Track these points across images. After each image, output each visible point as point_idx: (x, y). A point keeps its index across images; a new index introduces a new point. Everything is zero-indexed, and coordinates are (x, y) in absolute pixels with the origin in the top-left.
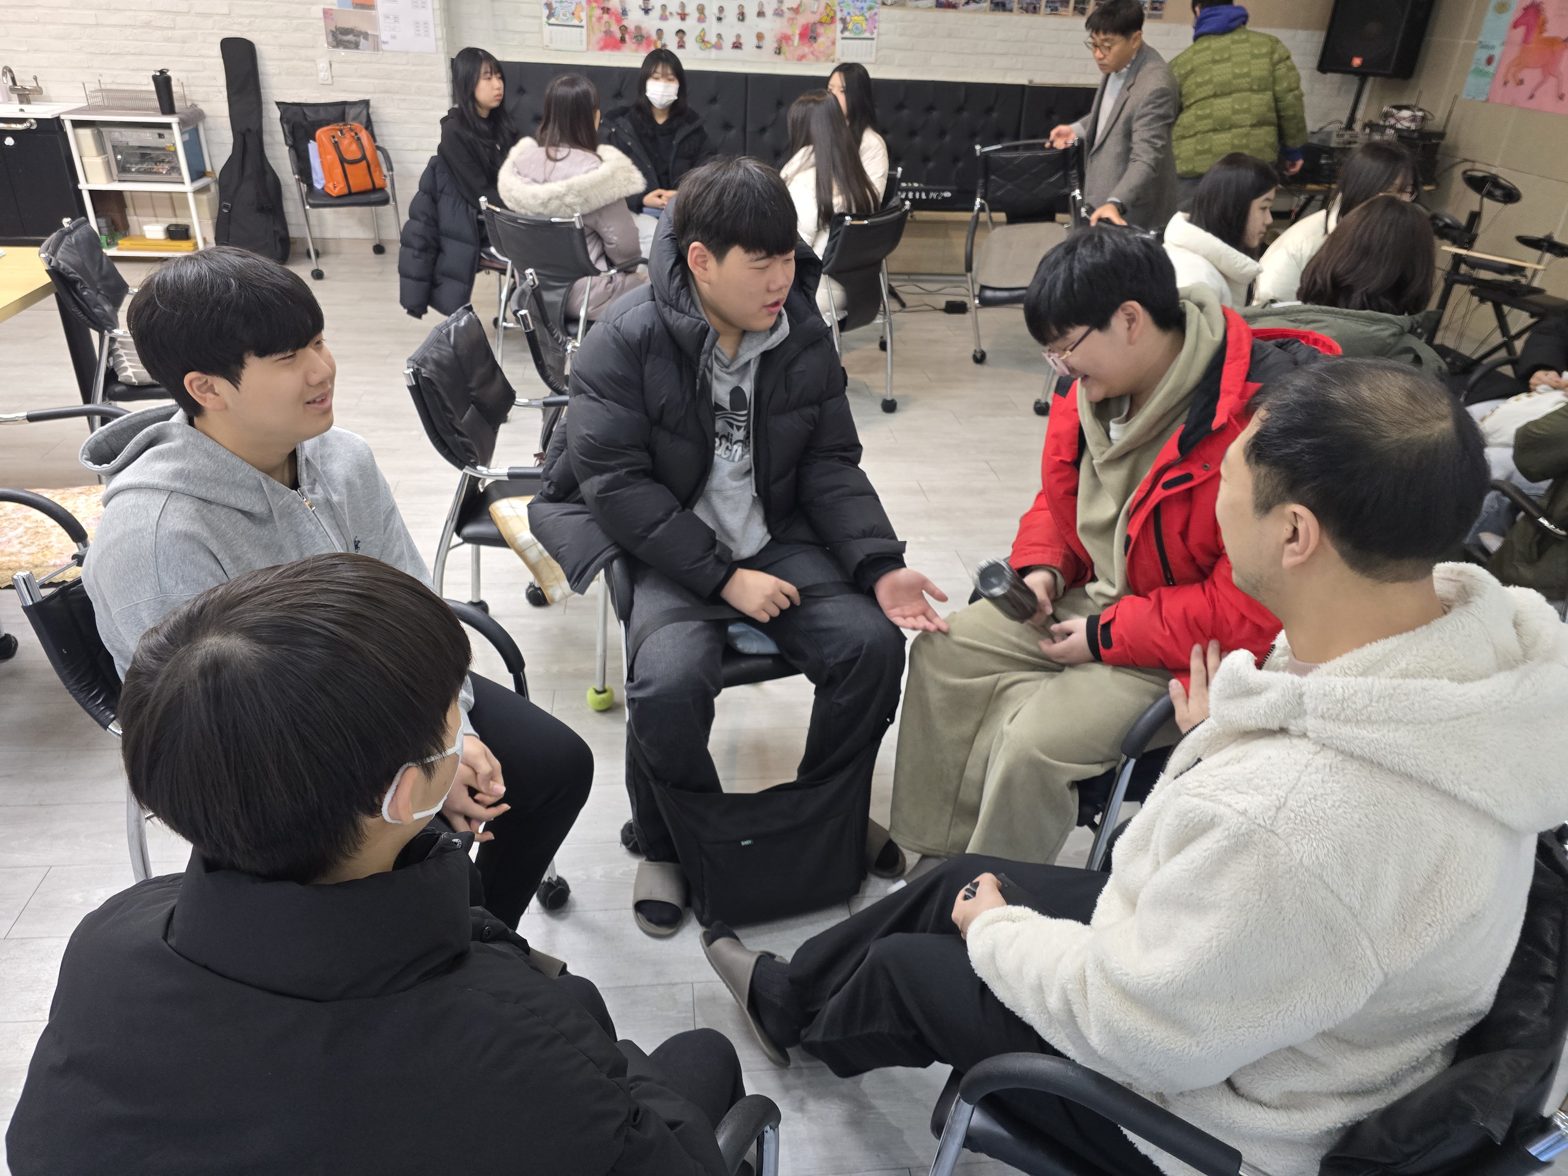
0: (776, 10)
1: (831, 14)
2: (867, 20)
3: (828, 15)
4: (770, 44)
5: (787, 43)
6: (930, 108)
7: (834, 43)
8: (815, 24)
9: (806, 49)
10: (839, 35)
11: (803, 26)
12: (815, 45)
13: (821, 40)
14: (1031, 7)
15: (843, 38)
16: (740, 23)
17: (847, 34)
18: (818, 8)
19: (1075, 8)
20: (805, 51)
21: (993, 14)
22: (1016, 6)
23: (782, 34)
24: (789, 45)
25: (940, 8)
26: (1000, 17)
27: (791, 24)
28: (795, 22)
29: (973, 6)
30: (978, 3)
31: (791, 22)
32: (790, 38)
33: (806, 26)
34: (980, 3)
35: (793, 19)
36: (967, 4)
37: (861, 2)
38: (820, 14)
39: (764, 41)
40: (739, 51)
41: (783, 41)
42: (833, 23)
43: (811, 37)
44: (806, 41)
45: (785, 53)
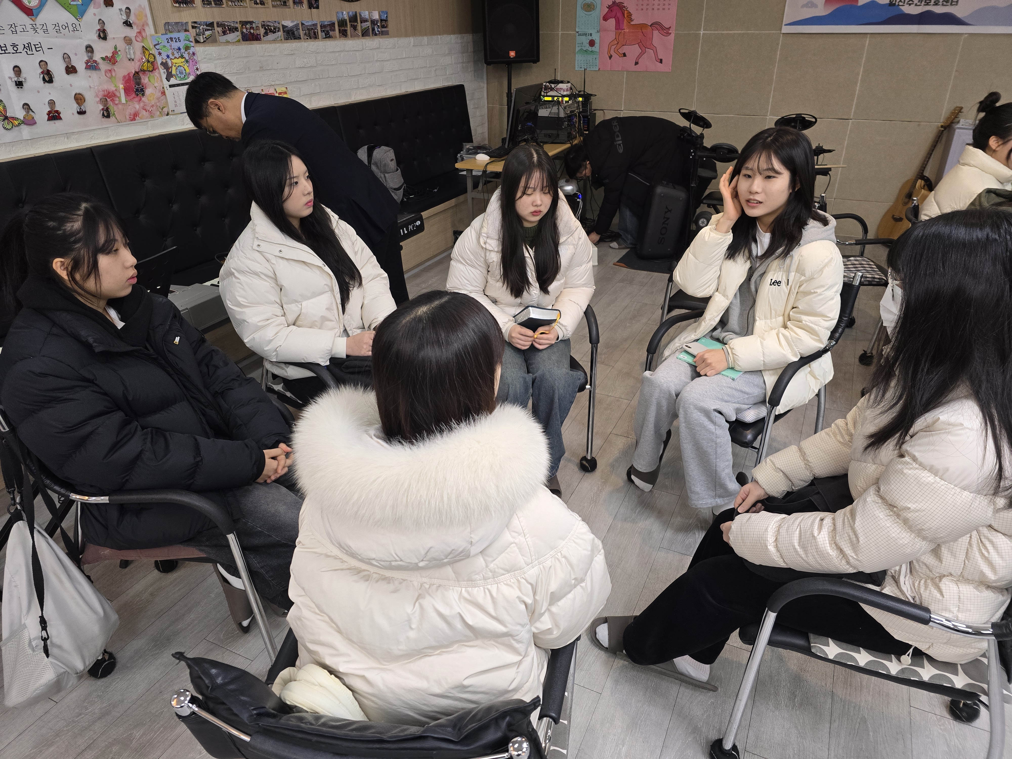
1: (151, 59)
2: (187, 61)
3: (148, 61)
4: (93, 106)
5: (113, 100)
7: (163, 93)
8: (137, 73)
9: (137, 106)
10: (166, 84)
11: (124, 77)
12: (143, 99)
13: (148, 91)
14: (312, 33)
15: (171, 86)
16: (46, 84)
17: (173, 81)
18: (134, 53)
19: (339, 30)
20: (135, 108)
21: (287, 43)
22: (302, 33)
23: (104, 91)
24: (116, 104)
25: (247, 41)
26: (293, 45)
27: (110, 78)
28: (113, 74)
29: (271, 36)
30: (274, 32)
31: (109, 75)
32: (115, 95)
33: (127, 77)
34: (275, 32)
35: (110, 71)
36: (266, 34)
37: (176, 41)
38: (139, 61)
39: (86, 104)
40: (57, 122)
41: (108, 100)
42: (155, 70)
43: (137, 90)
44: (134, 95)
45: (114, 114)
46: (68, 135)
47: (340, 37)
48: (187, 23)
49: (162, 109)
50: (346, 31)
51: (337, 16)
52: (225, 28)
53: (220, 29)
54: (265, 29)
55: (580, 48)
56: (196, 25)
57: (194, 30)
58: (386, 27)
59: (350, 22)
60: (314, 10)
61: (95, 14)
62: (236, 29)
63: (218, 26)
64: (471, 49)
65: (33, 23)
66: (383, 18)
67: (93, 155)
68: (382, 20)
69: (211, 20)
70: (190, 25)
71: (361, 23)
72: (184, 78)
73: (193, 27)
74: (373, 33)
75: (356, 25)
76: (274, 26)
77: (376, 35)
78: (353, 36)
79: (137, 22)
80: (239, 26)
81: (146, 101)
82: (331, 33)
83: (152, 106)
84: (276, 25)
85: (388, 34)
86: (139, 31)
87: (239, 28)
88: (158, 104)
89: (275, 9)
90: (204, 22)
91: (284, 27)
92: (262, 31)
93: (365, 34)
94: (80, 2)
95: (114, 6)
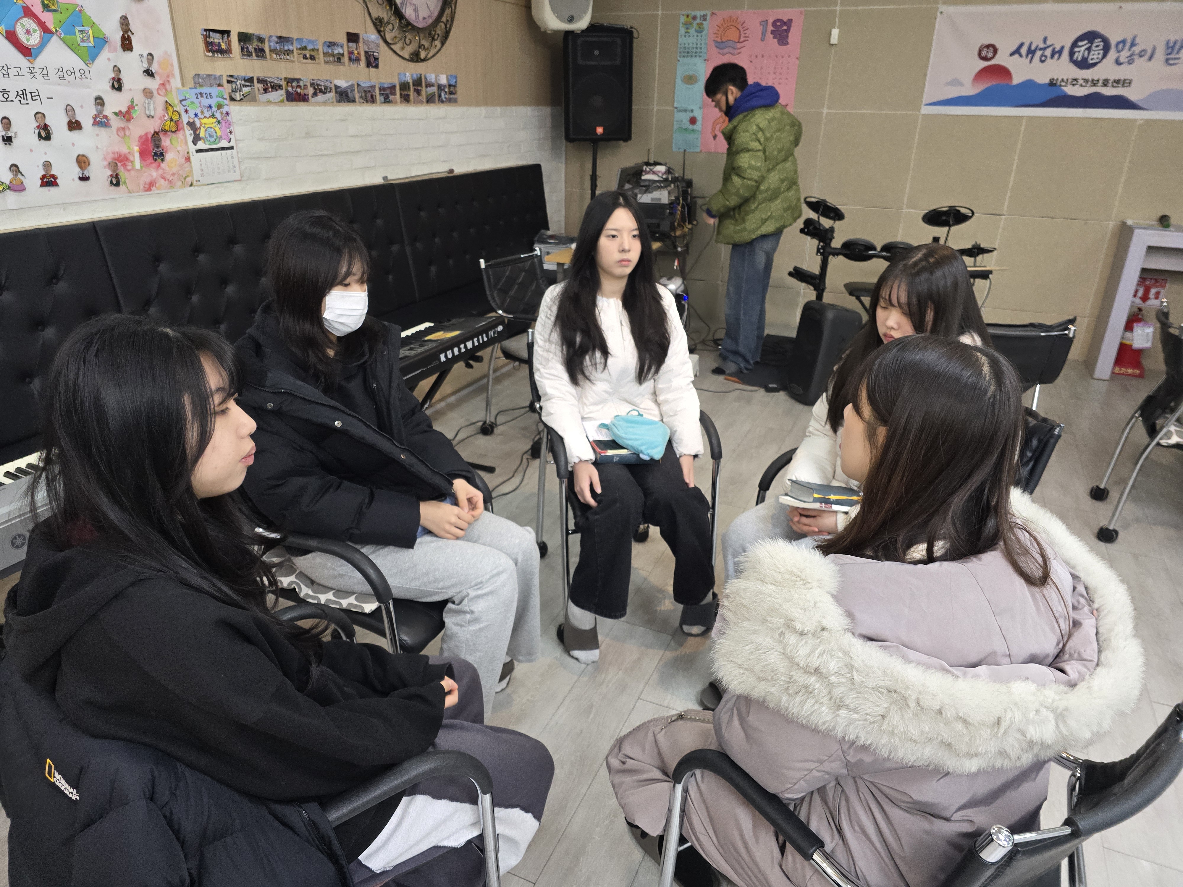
0: (96, 116)
1: (175, 117)
3: (172, 120)
4: (99, 171)
5: (124, 165)
7: (188, 159)
8: (156, 133)
9: (153, 173)
10: (192, 148)
11: (141, 137)
12: (163, 165)
13: (169, 156)
14: (369, 96)
15: (198, 151)
16: (42, 141)
17: (201, 145)
18: (155, 109)
19: (401, 94)
20: (152, 176)
21: (339, 106)
22: (357, 96)
23: (114, 153)
24: (129, 171)
25: (292, 101)
26: (346, 109)
27: (123, 138)
28: (127, 133)
29: (321, 97)
30: (324, 93)
31: (121, 133)
32: (127, 159)
33: (144, 138)
34: (326, 93)
35: (123, 129)
36: (315, 94)
37: (207, 97)
38: (160, 119)
39: (90, 168)
40: (53, 189)
41: (119, 164)
42: (179, 131)
43: (155, 154)
44: (151, 160)
45: (125, 182)
46: (64, 206)
47: (401, 102)
48: (221, 76)
49: (185, 178)
50: (408, 96)
51: (399, 78)
52: (267, 85)
53: (261, 86)
54: (315, 88)
55: (678, 126)
56: (232, 79)
57: (230, 85)
58: (455, 94)
59: (414, 85)
60: (372, 70)
62: (280, 87)
63: (258, 82)
64: (549, 123)
65: (30, 65)
66: (451, 82)
67: (96, 231)
68: (450, 86)
69: (250, 75)
70: (225, 79)
71: (426, 87)
72: (214, 142)
73: (229, 82)
74: (439, 100)
75: (420, 90)
76: (325, 86)
77: (443, 102)
78: (417, 102)
80: (283, 83)
81: (167, 168)
82: (391, 97)
83: (173, 174)
84: (328, 84)
85: (456, 102)
86: (162, 82)
87: (284, 86)
88: (180, 172)
89: (327, 66)
90: (242, 76)
91: (337, 87)
92: (311, 91)
93: (430, 100)
94: (92, 43)
95: (134, 51)
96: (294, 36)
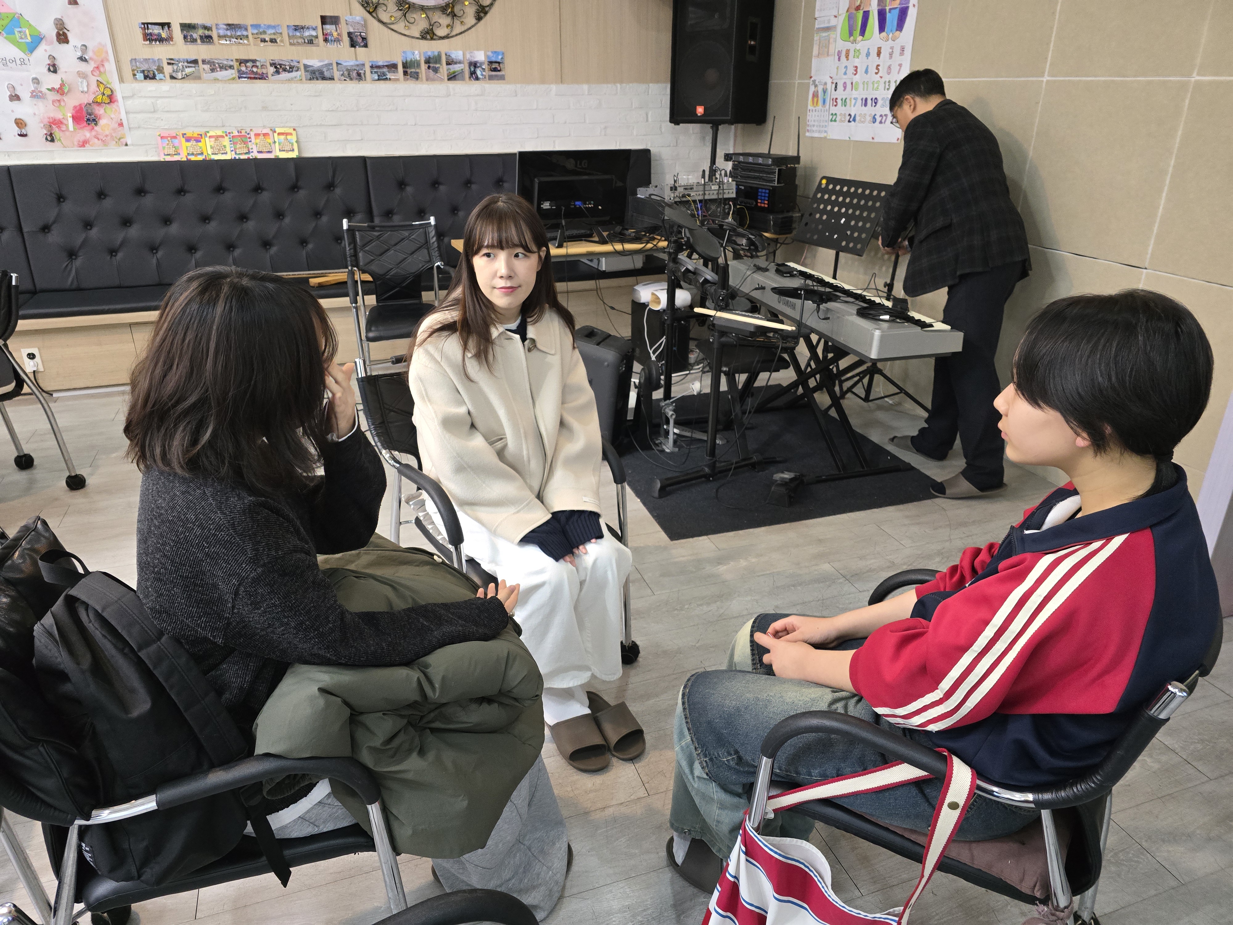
0: (33, 91)
1: (108, 92)
3: (103, 94)
4: (36, 131)
5: (59, 127)
6: (258, 189)
7: (121, 125)
8: (90, 104)
9: (86, 134)
11: (75, 107)
12: (96, 128)
13: (102, 122)
14: (354, 74)
18: (88, 86)
19: (405, 73)
20: (85, 136)
21: (312, 83)
22: (337, 74)
23: (49, 118)
24: (63, 131)
25: (247, 79)
26: (321, 85)
27: (58, 107)
28: (62, 104)
29: (284, 75)
30: (289, 72)
31: (57, 104)
32: (62, 123)
33: (78, 108)
34: (292, 71)
35: (59, 101)
36: (277, 72)
38: (94, 93)
39: (28, 128)
41: (54, 126)
42: (113, 102)
43: (88, 120)
44: (84, 124)
45: (60, 140)
47: (404, 80)
48: (161, 60)
49: (119, 139)
50: (417, 73)
51: (402, 56)
52: (215, 65)
53: (207, 67)
54: (276, 67)
56: (172, 62)
57: (170, 67)
58: (499, 71)
59: (426, 63)
60: (360, 50)
61: (46, 50)
62: (231, 67)
63: (204, 63)
66: (494, 59)
68: (491, 63)
69: (193, 58)
70: (165, 62)
71: (448, 64)
73: (169, 64)
74: (471, 77)
75: (439, 67)
76: (292, 65)
77: (477, 79)
78: (430, 80)
79: (95, 57)
80: (236, 65)
82: (389, 75)
83: (107, 136)
84: (296, 64)
85: (504, 79)
86: (96, 66)
87: (235, 67)
88: (114, 135)
89: (293, 47)
90: (184, 59)
91: (306, 67)
92: (271, 70)
93: (455, 77)
94: (29, 39)
95: (70, 43)
96: (249, 22)
